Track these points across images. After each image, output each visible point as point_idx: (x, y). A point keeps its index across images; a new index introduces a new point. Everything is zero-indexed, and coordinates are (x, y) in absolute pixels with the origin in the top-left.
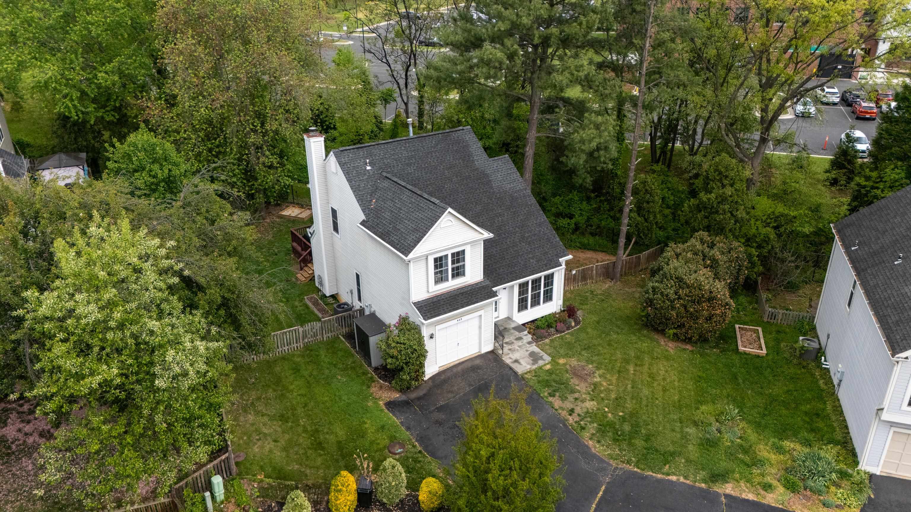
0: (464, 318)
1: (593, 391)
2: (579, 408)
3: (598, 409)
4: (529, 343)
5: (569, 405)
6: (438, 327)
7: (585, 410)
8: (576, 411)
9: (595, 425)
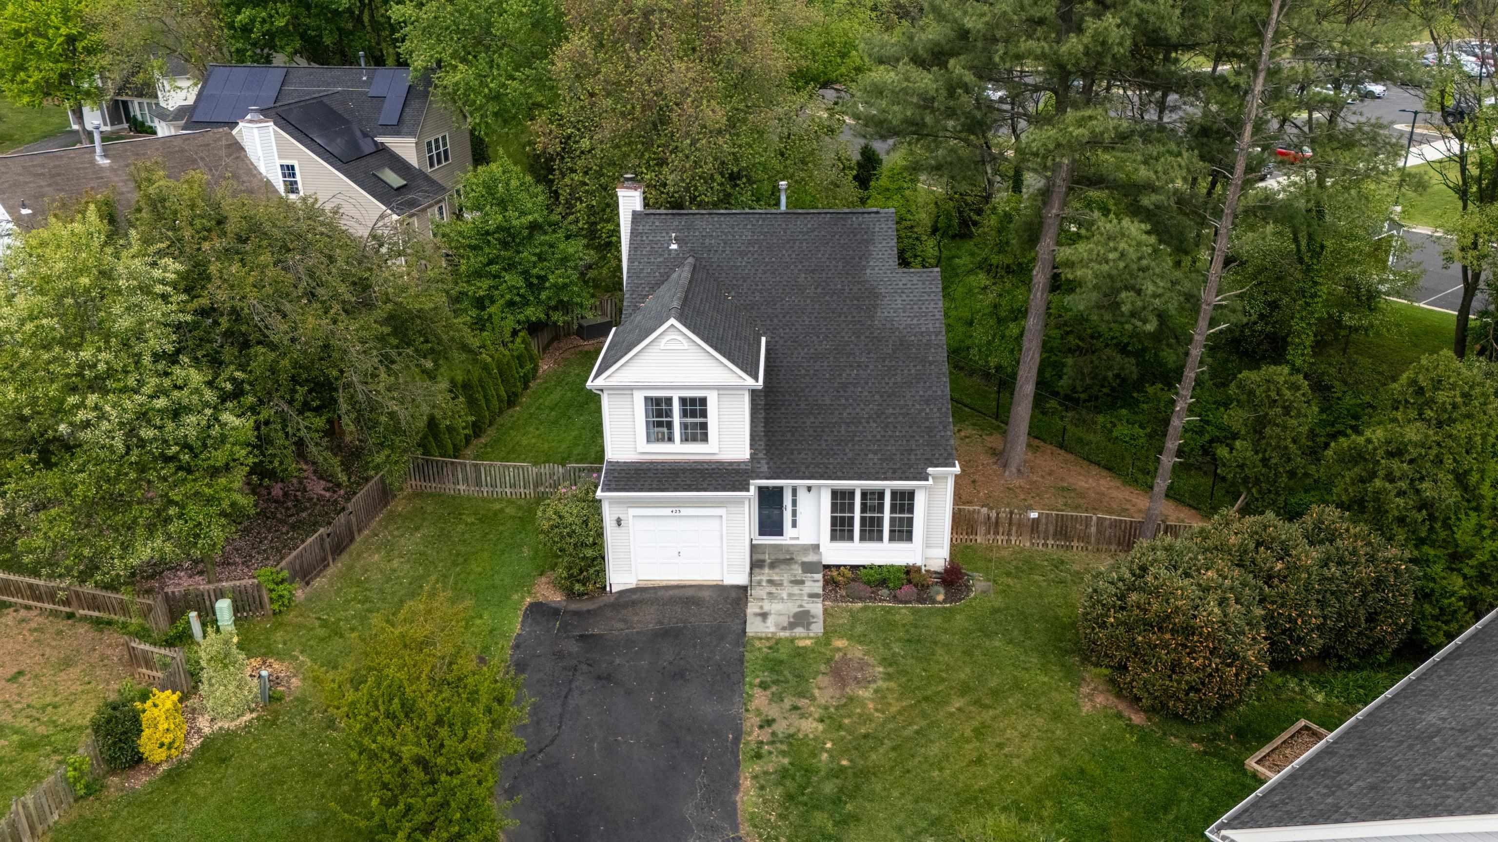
0: (685, 511)
1: (837, 708)
2: (784, 723)
3: (816, 739)
4: (812, 596)
5: (773, 711)
6: (632, 512)
7: (792, 730)
8: (775, 727)
9: (786, 761)
